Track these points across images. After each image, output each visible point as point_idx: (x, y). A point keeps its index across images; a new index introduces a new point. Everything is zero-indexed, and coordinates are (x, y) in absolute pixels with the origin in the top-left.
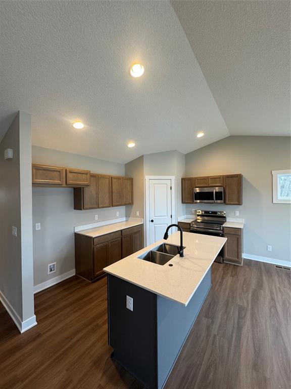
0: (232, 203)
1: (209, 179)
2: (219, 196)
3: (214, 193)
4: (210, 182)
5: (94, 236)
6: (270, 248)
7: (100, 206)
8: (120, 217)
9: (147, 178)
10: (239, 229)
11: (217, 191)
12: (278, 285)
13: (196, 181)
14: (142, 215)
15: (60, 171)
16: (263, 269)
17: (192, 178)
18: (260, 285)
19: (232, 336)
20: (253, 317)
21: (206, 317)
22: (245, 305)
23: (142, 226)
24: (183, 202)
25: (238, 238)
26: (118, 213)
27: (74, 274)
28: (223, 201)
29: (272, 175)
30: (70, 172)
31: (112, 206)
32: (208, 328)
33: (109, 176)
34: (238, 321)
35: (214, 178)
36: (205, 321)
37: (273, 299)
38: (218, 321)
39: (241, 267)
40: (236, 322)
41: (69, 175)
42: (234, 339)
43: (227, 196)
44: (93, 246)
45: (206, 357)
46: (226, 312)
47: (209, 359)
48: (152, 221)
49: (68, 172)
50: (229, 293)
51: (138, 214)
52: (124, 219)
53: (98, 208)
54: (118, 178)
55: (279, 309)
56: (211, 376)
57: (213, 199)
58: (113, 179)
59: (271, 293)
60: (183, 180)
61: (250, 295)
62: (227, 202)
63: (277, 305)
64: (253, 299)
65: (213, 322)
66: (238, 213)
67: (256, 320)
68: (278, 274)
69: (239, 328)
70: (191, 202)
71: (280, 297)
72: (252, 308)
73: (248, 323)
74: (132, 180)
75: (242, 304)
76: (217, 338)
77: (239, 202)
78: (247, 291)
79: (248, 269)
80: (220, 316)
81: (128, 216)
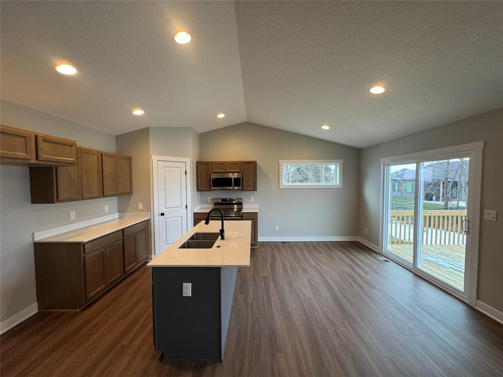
0: (249, 189)
1: (228, 164)
2: (237, 182)
3: (233, 179)
4: (228, 168)
5: (85, 241)
6: (277, 228)
7: (86, 196)
8: (111, 212)
9: (155, 158)
10: (256, 213)
11: (235, 177)
12: (285, 255)
13: (214, 165)
14: (148, 207)
15: (25, 137)
16: (274, 246)
17: (209, 162)
18: (274, 258)
19: (264, 299)
20: (274, 281)
21: (241, 293)
22: (267, 275)
23: (148, 223)
24: (198, 190)
25: (255, 222)
26: (106, 207)
27: (36, 311)
28: (240, 188)
29: (279, 164)
30: (44, 141)
31: (104, 196)
32: (245, 300)
33: (98, 152)
34: (265, 288)
35: (233, 164)
36: (241, 297)
37: (284, 266)
38: (251, 293)
39: (257, 248)
40: (264, 288)
41: (42, 146)
42: (265, 299)
43: (244, 182)
44: (83, 255)
45: (250, 319)
46: (255, 285)
47: (252, 319)
48: (163, 214)
49: (40, 140)
50: (253, 271)
51: (141, 206)
52: (117, 216)
53: (83, 199)
54: (111, 156)
55: (289, 271)
56: (257, 329)
57: (232, 186)
58: (104, 157)
59: (282, 262)
60: (197, 163)
61: (269, 267)
62: (245, 188)
63: (287, 268)
64: (271, 269)
65: (247, 295)
66: (252, 199)
67: (277, 283)
68: (284, 247)
69: (267, 291)
70: (208, 189)
71: (288, 263)
72: (272, 276)
73: (272, 286)
74: (130, 159)
75: (265, 275)
76: (254, 304)
77: (255, 189)
78: (266, 264)
79: (262, 249)
80: (251, 288)
81: (122, 210)
